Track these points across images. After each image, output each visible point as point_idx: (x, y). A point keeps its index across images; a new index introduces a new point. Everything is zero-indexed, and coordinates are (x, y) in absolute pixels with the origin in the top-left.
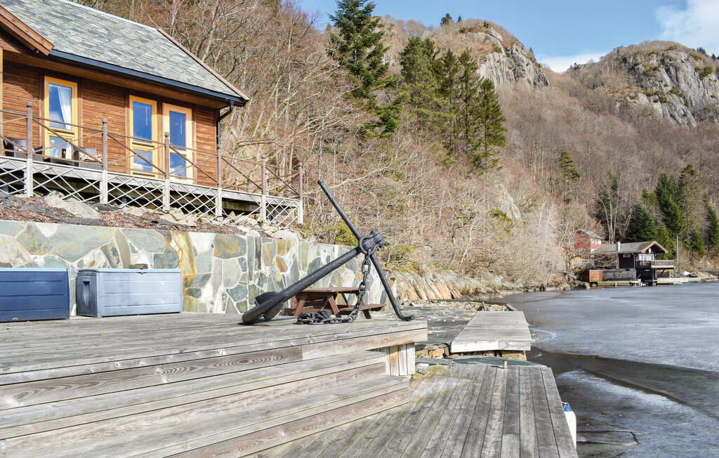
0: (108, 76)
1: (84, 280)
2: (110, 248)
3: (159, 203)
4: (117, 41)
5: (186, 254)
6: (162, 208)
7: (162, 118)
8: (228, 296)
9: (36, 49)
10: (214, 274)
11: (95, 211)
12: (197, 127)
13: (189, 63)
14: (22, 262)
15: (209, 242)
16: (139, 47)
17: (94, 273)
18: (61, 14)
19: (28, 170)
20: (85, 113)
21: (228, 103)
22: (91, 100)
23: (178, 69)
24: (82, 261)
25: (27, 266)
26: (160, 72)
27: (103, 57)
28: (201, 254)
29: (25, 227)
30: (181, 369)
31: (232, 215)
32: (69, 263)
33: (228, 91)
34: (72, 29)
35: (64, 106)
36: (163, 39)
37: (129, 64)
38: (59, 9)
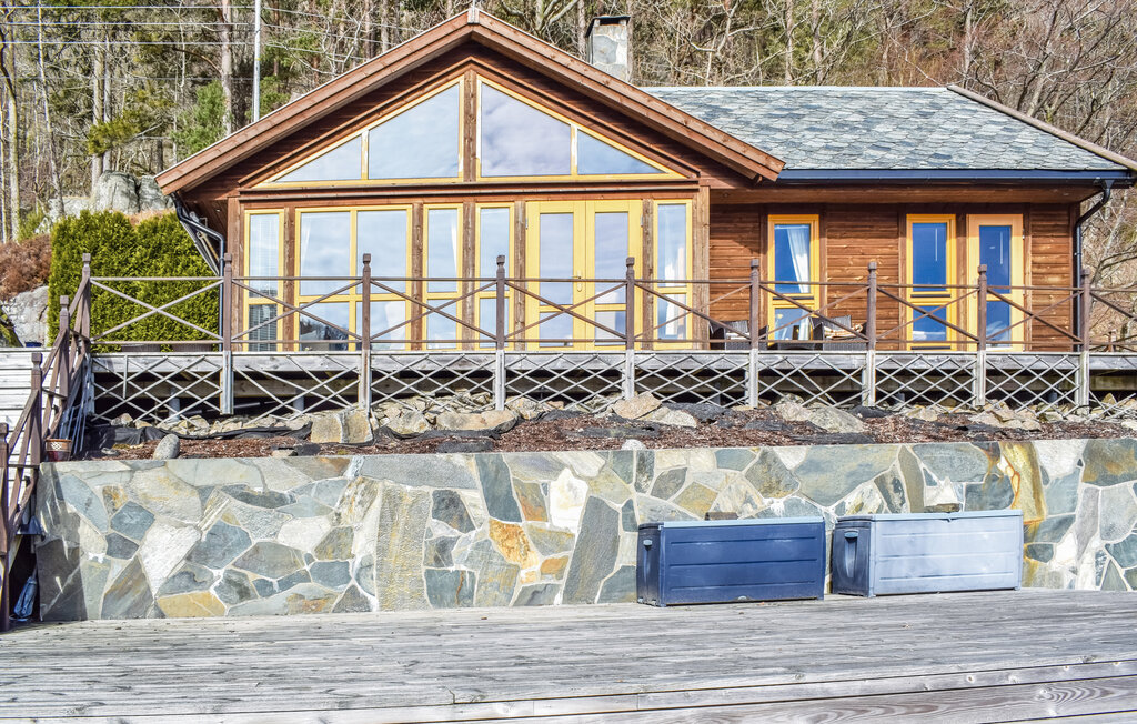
0: (871, 191)
1: (847, 535)
2: (889, 480)
3: (965, 395)
4: (880, 128)
5: (1027, 482)
6: (970, 402)
7: (965, 243)
8: (1109, 557)
9: (758, 175)
10: (1082, 516)
11: (857, 421)
12: (1034, 244)
13: (1015, 131)
14: (751, 510)
15: (1074, 456)
16: (919, 128)
17: (866, 523)
18: (786, 109)
19: (752, 367)
20: (832, 260)
21: (1099, 187)
22: (841, 237)
23: (996, 148)
24: (843, 504)
25: (758, 516)
26: (962, 161)
27: (863, 161)
28: (1057, 479)
29: (758, 455)
30: (1083, 692)
31: (1110, 402)
32: (823, 508)
33: (1099, 163)
34: (806, 129)
35: (798, 257)
36: (959, 102)
37: (907, 160)
38: (782, 103)
